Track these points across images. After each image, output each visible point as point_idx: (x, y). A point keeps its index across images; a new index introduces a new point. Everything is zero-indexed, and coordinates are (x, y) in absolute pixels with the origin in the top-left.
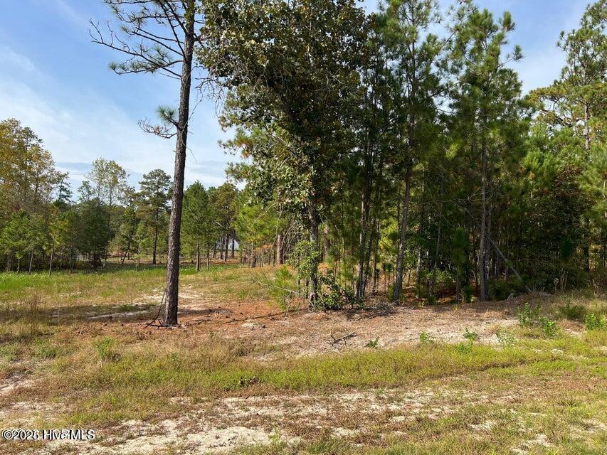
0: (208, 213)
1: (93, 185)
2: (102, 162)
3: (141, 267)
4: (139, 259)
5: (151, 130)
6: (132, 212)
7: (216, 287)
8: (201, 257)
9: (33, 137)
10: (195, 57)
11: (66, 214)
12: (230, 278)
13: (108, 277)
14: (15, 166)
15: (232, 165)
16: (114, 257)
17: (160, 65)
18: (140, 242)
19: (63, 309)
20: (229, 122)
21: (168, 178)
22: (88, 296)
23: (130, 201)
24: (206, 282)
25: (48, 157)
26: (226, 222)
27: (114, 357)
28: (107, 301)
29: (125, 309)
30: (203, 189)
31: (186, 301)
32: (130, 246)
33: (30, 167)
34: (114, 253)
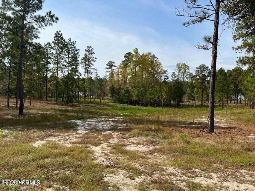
0: (227, 82)
1: (177, 73)
2: (180, 64)
3: (196, 106)
4: (195, 103)
5: (201, 47)
6: (192, 84)
7: (232, 117)
8: (224, 103)
9: (155, 57)
10: (221, 10)
11: (167, 85)
12: (240, 113)
13: (183, 110)
14: (150, 69)
15: (240, 58)
16: (185, 102)
17: (204, 18)
18: (196, 96)
19: (168, 121)
20: (238, 37)
21: (207, 67)
22: (176, 117)
23: (191, 79)
24: (227, 114)
25: (160, 64)
26: (236, 86)
27: (188, 142)
28: (184, 120)
29: (191, 123)
30: (224, 71)
31: (218, 122)
32: (192, 97)
33: (155, 69)
34: (185, 101)
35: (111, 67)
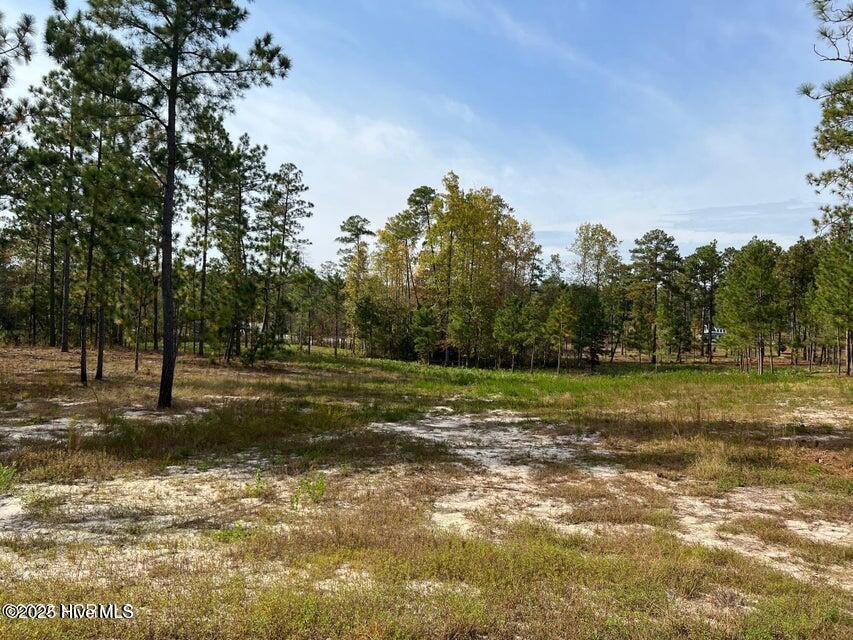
2: (587, 228)
9: (504, 206)
21: (671, 240)
25: (526, 229)
33: (506, 244)
35: (357, 236)
